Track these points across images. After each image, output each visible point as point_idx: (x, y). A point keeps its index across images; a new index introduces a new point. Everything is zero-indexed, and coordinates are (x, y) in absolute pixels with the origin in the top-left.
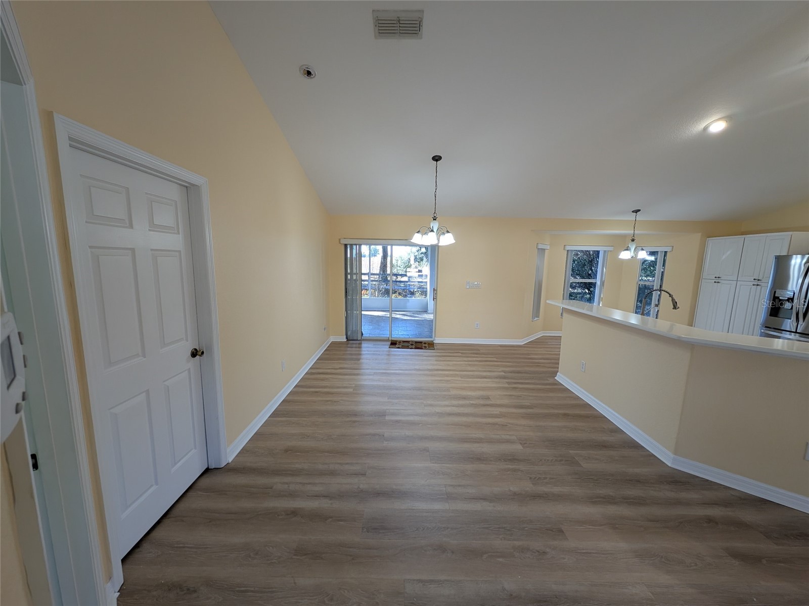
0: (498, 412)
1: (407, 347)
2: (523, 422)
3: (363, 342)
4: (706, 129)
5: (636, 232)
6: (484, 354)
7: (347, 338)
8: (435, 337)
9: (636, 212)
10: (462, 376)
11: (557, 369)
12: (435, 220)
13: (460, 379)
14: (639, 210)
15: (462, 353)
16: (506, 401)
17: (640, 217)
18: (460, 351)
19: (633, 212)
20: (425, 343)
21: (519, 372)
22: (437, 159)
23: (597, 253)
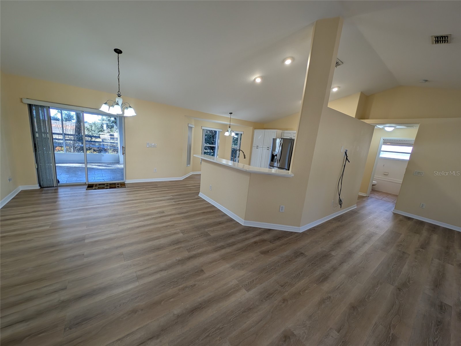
0: (169, 219)
1: (103, 188)
2: (183, 221)
3: (59, 188)
4: (255, 80)
5: (231, 123)
6: (159, 187)
7: (40, 186)
8: (126, 179)
9: (231, 114)
10: (146, 202)
11: (199, 191)
12: (120, 97)
13: (145, 204)
14: (232, 113)
15: (146, 188)
16: (174, 212)
17: (232, 116)
18: (144, 187)
19: (230, 113)
20: (118, 184)
21: (180, 195)
22: (118, 51)
23: (216, 132)
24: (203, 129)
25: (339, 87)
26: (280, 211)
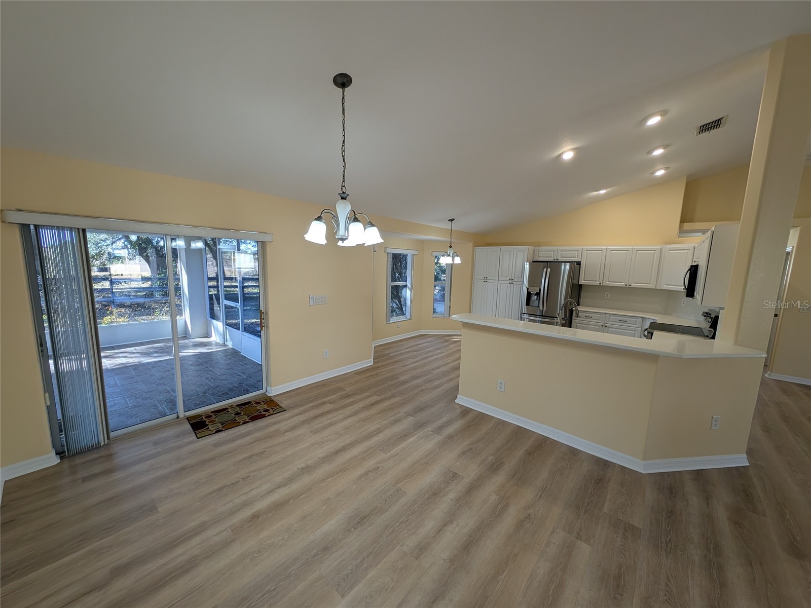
3: (114, 447)
5: (452, 240)
6: (355, 394)
7: (60, 455)
9: (452, 221)
11: (457, 392)
12: (345, 198)
14: (454, 219)
15: (330, 403)
18: (325, 400)
19: (449, 220)
23: (405, 257)
24: (388, 253)
25: (666, 169)
26: (713, 427)
